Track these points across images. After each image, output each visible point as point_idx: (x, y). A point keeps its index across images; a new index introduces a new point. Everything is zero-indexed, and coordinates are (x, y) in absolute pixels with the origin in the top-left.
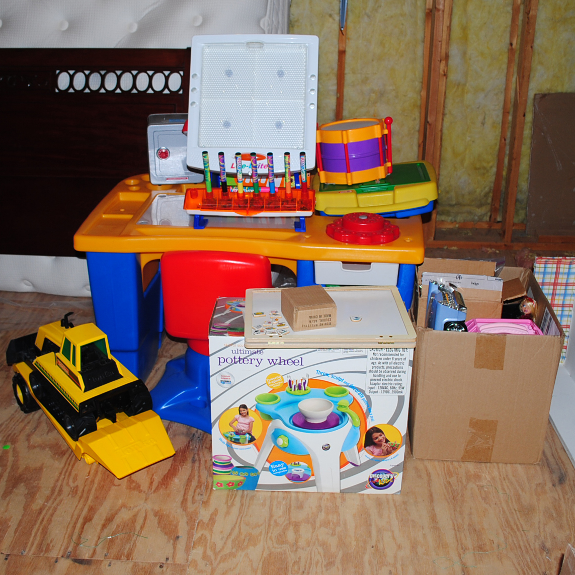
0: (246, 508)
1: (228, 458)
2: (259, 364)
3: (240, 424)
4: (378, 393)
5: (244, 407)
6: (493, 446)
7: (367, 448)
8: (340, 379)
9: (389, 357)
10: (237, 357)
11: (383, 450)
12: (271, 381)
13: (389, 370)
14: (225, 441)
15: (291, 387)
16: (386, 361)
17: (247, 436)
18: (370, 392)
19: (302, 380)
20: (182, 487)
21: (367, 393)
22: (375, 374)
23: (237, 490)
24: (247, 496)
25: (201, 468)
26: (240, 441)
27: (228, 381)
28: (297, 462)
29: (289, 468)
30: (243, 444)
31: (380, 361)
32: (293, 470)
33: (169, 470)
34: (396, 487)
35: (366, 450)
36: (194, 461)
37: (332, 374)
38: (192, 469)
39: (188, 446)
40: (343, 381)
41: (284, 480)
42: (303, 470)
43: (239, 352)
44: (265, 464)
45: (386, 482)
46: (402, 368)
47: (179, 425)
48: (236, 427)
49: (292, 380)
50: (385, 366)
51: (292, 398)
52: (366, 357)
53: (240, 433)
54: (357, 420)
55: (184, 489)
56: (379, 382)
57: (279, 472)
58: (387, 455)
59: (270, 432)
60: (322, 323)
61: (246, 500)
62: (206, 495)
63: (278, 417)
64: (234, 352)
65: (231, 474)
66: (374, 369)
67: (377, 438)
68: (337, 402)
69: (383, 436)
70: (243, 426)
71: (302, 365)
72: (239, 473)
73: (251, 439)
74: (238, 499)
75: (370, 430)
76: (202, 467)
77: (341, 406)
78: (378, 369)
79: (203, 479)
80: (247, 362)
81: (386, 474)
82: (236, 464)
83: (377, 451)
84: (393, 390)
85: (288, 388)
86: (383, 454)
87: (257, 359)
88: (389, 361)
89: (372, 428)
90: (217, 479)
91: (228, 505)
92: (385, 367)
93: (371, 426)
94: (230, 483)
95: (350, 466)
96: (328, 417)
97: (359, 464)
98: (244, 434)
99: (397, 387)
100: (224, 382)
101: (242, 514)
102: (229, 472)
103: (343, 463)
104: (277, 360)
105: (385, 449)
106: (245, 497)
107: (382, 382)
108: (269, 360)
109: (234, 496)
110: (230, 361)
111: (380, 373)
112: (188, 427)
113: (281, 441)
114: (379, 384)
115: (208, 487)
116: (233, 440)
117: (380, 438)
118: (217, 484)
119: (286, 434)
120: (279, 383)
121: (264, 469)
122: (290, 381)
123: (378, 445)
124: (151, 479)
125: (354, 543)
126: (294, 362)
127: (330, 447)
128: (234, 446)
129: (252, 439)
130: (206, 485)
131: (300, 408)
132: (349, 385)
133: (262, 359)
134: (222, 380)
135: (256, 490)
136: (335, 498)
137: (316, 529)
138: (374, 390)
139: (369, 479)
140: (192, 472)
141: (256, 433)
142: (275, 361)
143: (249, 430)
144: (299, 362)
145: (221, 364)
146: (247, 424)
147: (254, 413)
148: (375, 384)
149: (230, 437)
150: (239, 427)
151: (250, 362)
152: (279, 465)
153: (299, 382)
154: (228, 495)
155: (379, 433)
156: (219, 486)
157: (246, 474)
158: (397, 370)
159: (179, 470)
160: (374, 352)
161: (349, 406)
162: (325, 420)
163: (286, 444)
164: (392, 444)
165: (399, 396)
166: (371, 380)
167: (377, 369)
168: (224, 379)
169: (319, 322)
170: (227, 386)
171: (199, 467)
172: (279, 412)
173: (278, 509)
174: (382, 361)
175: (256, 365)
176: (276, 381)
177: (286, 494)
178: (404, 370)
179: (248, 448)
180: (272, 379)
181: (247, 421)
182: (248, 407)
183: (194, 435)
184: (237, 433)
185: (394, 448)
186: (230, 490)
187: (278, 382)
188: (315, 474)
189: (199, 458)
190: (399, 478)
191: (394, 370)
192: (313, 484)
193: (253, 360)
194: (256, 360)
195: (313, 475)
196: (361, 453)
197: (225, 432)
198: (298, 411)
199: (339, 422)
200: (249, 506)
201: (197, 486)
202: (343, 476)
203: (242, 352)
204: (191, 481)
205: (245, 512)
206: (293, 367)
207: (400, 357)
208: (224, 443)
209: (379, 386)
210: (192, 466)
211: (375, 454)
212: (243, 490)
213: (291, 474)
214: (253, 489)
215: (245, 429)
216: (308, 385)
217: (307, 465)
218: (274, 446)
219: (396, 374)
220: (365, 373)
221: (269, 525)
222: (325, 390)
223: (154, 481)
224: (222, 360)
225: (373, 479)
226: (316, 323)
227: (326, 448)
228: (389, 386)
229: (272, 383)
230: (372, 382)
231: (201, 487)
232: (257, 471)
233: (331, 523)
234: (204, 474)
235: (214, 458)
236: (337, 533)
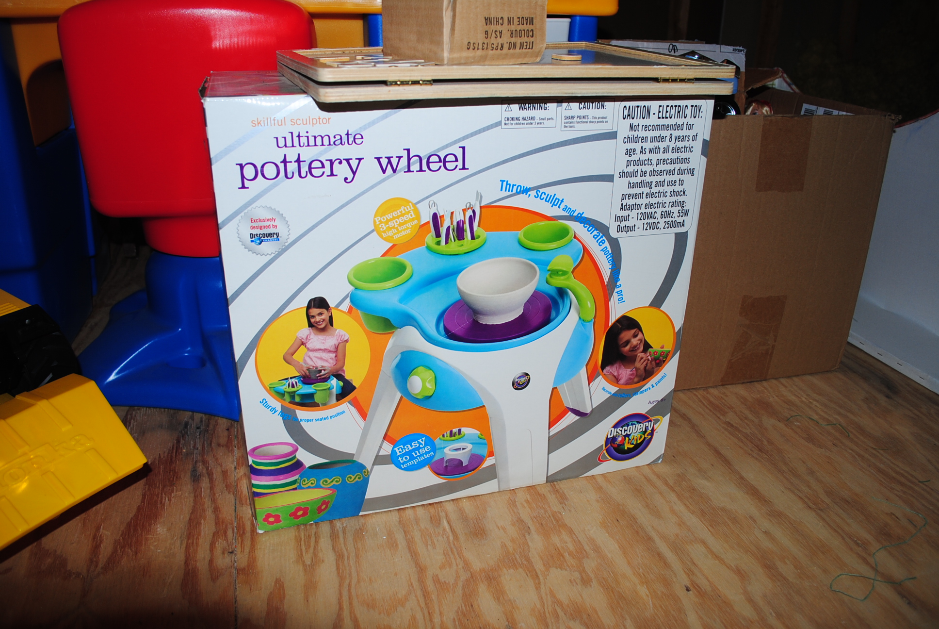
0: (352, 563)
1: (289, 449)
2: (354, 173)
3: (311, 354)
4: (638, 232)
5: (320, 303)
6: (773, 347)
7: (608, 369)
8: (555, 201)
9: (664, 133)
10: (292, 157)
11: (637, 369)
12: (387, 221)
13: (661, 167)
14: (277, 405)
15: (438, 235)
16: (656, 144)
17: (334, 382)
18: (619, 229)
19: (464, 211)
20: (179, 542)
21: (613, 233)
22: (633, 180)
23: (317, 523)
24: (344, 533)
25: (217, 489)
26: (317, 399)
27: (270, 235)
28: (455, 430)
29: (437, 447)
30: (324, 404)
31: (645, 145)
32: (446, 450)
33: (139, 509)
34: (657, 447)
35: (605, 377)
36: (196, 478)
37: (537, 188)
38: (195, 497)
39: (177, 448)
40: (562, 206)
41: (426, 478)
42: (470, 446)
43: (296, 140)
44: (381, 447)
45: (639, 442)
46: (686, 160)
47: (150, 411)
48: (301, 362)
49: (441, 213)
50: (654, 157)
51: (439, 265)
52: (612, 135)
53: (313, 377)
54: (590, 304)
55: (184, 546)
56: (638, 201)
57: (415, 462)
58: (644, 380)
59: (389, 365)
60: (513, 40)
61: (345, 544)
62: (242, 551)
63: (409, 320)
64: (281, 143)
65: (300, 488)
66: (631, 169)
67: (628, 342)
68: (547, 263)
69: (640, 336)
70: (321, 359)
71: (464, 168)
72: (318, 481)
73: (343, 388)
74: (325, 543)
75: (614, 324)
76: (219, 486)
77: (555, 273)
78: (640, 167)
79: (227, 512)
80: (322, 170)
81: (639, 423)
82: (308, 459)
83: (625, 373)
84: (667, 220)
85: (430, 238)
86: (636, 380)
87: (348, 160)
88: (662, 145)
89: (618, 321)
90: (264, 506)
91: (304, 565)
92: (654, 162)
93: (618, 316)
94: (298, 509)
95: (571, 418)
96: (526, 305)
97: (588, 411)
98: (325, 380)
99: (675, 210)
100: (259, 238)
101: (347, 581)
102: (294, 482)
103: (557, 410)
104: (400, 158)
105: (642, 367)
106: (341, 534)
107: (644, 201)
108: (378, 159)
109: (313, 539)
110: (270, 171)
111: (643, 178)
112: (172, 411)
113: (420, 383)
114: (639, 206)
115: (244, 530)
116: (297, 399)
117: (635, 341)
118: (266, 519)
119: (428, 363)
120: (409, 225)
121: (379, 460)
122: (435, 216)
123: (627, 360)
124: (94, 538)
125: (643, 591)
126: (445, 162)
127: (529, 380)
128: (302, 414)
129: (347, 389)
130: (238, 526)
131: (462, 288)
132: (575, 214)
133: (360, 160)
134: (254, 232)
135: (361, 514)
136: (542, 497)
137: (541, 578)
138: (627, 223)
139: (607, 439)
140: (195, 501)
141: (355, 373)
142: (394, 161)
143: (338, 366)
144: (457, 160)
145: (247, 183)
146: (330, 352)
147: (347, 318)
148: (631, 208)
149: (289, 393)
150: (310, 363)
151: (327, 170)
152: (415, 444)
153: (459, 217)
154: (298, 540)
155: (633, 331)
156: (272, 523)
157: (336, 481)
158: (677, 166)
159: (163, 505)
160: (631, 121)
161: (573, 272)
162: (520, 312)
163: (430, 387)
164: (656, 352)
165: (676, 234)
166: (624, 197)
167: (636, 168)
168: (261, 228)
169: (506, 39)
170: (268, 247)
171: (212, 488)
172: (411, 308)
173: (430, 548)
174: (648, 145)
175: (346, 179)
176: (400, 220)
177: (432, 510)
178: (691, 166)
179: (338, 414)
180: (390, 216)
181: (329, 341)
182: (332, 303)
183: (187, 424)
184: (307, 379)
185: (660, 361)
186: (298, 526)
187: (405, 222)
188: (496, 450)
189: (207, 468)
190: (662, 426)
191: (671, 167)
192: (492, 473)
193: (336, 164)
194: (344, 162)
195: (491, 454)
196: (594, 384)
197: (276, 381)
198: (457, 297)
199: (550, 315)
200: (357, 556)
201: (215, 534)
202: (555, 443)
203: (304, 140)
204: (199, 523)
205: (354, 575)
206: (443, 177)
207: (684, 132)
208: (274, 410)
209: (640, 211)
210: (195, 491)
211: (622, 381)
212: (331, 521)
213: (443, 459)
214: (355, 514)
215: (325, 364)
216: (479, 226)
217: (479, 432)
218: (401, 397)
219: (676, 177)
220: (609, 178)
221: (426, 595)
222: (520, 234)
223: (101, 541)
224: (249, 172)
225: (614, 439)
226: (500, 41)
227: (521, 383)
228: (659, 211)
229: (390, 229)
230: (624, 202)
231: (225, 533)
232: (362, 467)
233: (566, 555)
234: (226, 502)
235: (252, 456)
236: (592, 576)
